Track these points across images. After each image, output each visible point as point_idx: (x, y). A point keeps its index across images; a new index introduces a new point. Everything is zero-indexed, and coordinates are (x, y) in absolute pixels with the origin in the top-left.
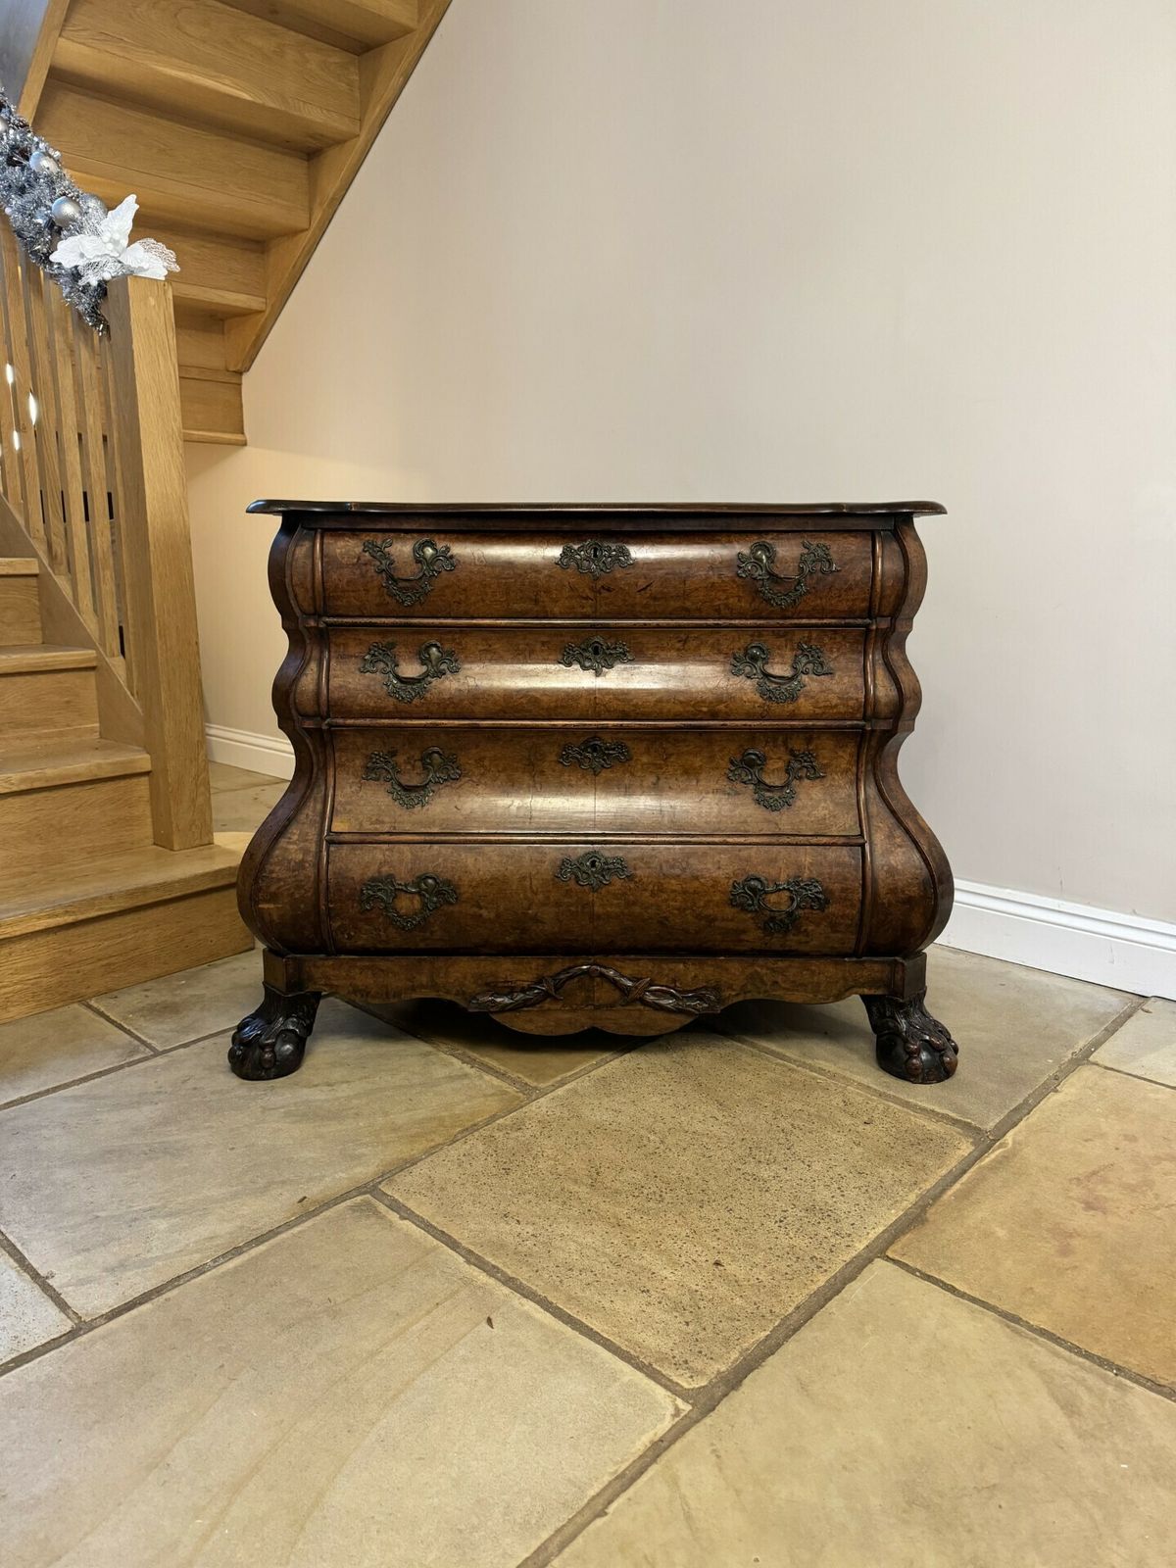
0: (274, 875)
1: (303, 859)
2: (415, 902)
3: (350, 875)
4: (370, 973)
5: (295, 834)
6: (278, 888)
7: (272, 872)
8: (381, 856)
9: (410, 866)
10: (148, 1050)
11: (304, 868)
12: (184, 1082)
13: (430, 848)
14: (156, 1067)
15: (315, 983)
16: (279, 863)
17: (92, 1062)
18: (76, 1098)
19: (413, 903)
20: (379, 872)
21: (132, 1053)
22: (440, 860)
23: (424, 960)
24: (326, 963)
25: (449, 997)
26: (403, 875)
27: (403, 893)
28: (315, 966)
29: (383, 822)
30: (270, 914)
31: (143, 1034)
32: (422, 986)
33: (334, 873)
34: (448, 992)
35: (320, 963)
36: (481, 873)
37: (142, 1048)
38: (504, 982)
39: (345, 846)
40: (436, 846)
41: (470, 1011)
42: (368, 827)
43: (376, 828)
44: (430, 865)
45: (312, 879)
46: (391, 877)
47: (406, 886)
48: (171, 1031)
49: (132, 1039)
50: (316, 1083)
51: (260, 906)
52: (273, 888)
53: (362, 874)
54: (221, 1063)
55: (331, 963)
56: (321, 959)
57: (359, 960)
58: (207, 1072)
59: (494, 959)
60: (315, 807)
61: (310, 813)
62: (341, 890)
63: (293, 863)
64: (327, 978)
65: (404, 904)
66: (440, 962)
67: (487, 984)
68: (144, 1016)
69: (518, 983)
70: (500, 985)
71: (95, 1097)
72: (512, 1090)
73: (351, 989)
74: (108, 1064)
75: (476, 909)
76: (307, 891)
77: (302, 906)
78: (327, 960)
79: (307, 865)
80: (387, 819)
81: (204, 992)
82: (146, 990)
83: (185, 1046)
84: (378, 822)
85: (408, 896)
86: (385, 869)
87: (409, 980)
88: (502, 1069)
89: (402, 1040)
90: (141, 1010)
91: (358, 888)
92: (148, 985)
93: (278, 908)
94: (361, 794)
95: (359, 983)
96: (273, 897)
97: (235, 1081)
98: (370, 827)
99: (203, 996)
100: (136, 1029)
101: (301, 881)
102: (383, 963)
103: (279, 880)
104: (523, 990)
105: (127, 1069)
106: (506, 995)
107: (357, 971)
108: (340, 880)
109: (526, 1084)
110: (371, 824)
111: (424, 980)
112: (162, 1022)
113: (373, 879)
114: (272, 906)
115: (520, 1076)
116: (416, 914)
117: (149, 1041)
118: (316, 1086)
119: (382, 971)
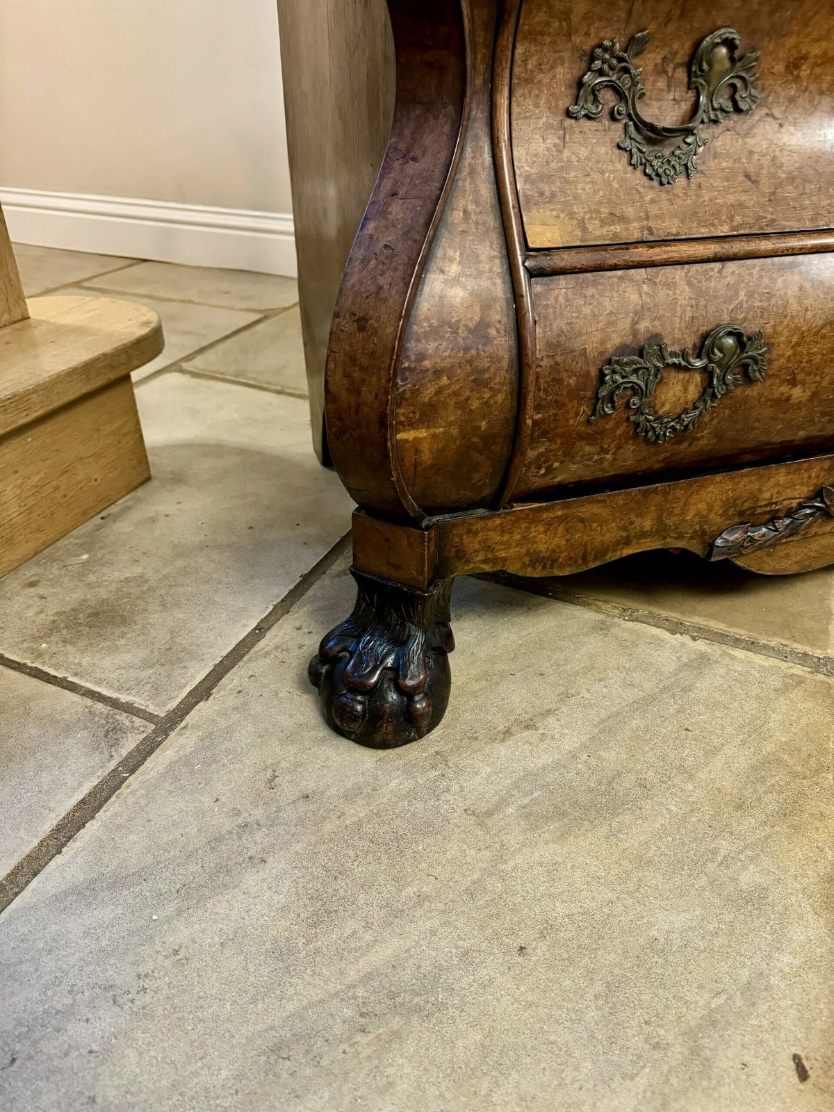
0: (427, 363)
1: (482, 320)
2: (692, 388)
3: (577, 344)
4: (561, 529)
5: (451, 260)
6: (439, 391)
7: (421, 357)
8: (634, 297)
9: (689, 314)
10: (138, 721)
11: (487, 340)
12: (271, 783)
13: (720, 271)
14: (187, 762)
15: (468, 561)
16: (435, 332)
17: (45, 778)
18: (85, 893)
19: (686, 389)
20: (635, 332)
21: (112, 733)
22: (742, 294)
23: (655, 491)
24: (490, 523)
25: (681, 544)
26: (678, 335)
27: (673, 373)
28: (469, 532)
29: (623, 219)
30: (417, 451)
31: (99, 682)
32: (644, 534)
33: (549, 345)
34: (680, 537)
35: (479, 525)
36: (809, 314)
37: (123, 718)
38: (766, 506)
39: (562, 281)
40: (732, 266)
41: (713, 559)
42: (599, 233)
43: (615, 235)
44: (724, 307)
45: (505, 364)
46: (656, 338)
47: (684, 355)
48: (147, 664)
49: (89, 702)
50: (501, 727)
51: (399, 436)
52: (428, 393)
53: (603, 342)
54: (300, 718)
55: (498, 521)
56: (482, 518)
57: (547, 509)
58: (292, 749)
59: (761, 470)
60: (476, 191)
61: (471, 207)
62: (559, 381)
63: (462, 332)
64: (489, 548)
65: (670, 394)
66: (679, 490)
67: (741, 513)
68: (72, 643)
69: (785, 503)
70: (759, 511)
71: (118, 882)
72: (798, 670)
73: (527, 560)
74: (87, 777)
75: (785, 389)
76: (495, 392)
77: (484, 425)
78: (490, 518)
79: (493, 332)
80: (630, 211)
81: (137, 570)
82: (32, 584)
83: (203, 691)
84: (614, 218)
85: (681, 376)
86: (644, 325)
87: (624, 528)
88: (743, 633)
89: (537, 606)
90: (54, 628)
91: (594, 372)
92: (29, 572)
93: (434, 436)
94: (566, 153)
95: (542, 547)
96: (427, 415)
97: (364, 759)
98: (604, 231)
99: (142, 579)
100: (76, 674)
101: (482, 371)
102: (588, 508)
103: (438, 373)
104: (790, 513)
105: (134, 781)
106: (765, 524)
107: (541, 528)
108: (558, 359)
109: (805, 654)
110: (604, 223)
111: (648, 524)
112: (115, 649)
113: (622, 349)
114: (422, 433)
115: (784, 642)
116: (686, 411)
117: (124, 698)
118: (508, 733)
119: (582, 520)
